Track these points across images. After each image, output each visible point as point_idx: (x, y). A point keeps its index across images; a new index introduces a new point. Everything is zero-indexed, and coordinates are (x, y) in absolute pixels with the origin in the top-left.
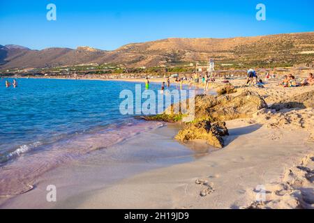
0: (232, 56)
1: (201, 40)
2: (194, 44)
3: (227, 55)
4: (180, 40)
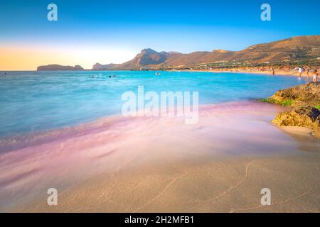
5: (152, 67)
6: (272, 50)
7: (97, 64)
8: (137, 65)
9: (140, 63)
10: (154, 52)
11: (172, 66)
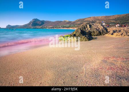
0: (114, 21)
1: (102, 17)
2: (99, 18)
3: (112, 21)
4: (95, 17)
5: (38, 27)
6: (85, 21)
7: (9, 25)
8: (31, 26)
9: (32, 25)
10: (39, 20)
11: (47, 27)
